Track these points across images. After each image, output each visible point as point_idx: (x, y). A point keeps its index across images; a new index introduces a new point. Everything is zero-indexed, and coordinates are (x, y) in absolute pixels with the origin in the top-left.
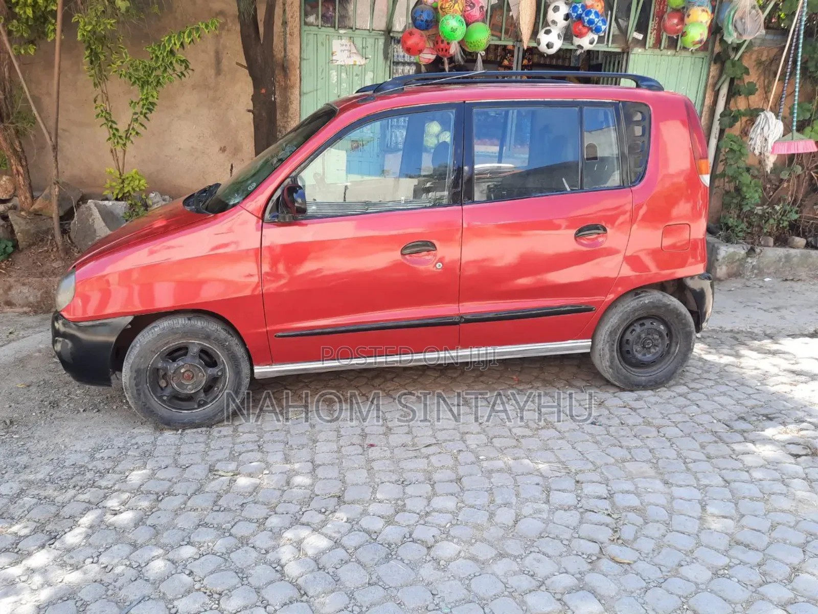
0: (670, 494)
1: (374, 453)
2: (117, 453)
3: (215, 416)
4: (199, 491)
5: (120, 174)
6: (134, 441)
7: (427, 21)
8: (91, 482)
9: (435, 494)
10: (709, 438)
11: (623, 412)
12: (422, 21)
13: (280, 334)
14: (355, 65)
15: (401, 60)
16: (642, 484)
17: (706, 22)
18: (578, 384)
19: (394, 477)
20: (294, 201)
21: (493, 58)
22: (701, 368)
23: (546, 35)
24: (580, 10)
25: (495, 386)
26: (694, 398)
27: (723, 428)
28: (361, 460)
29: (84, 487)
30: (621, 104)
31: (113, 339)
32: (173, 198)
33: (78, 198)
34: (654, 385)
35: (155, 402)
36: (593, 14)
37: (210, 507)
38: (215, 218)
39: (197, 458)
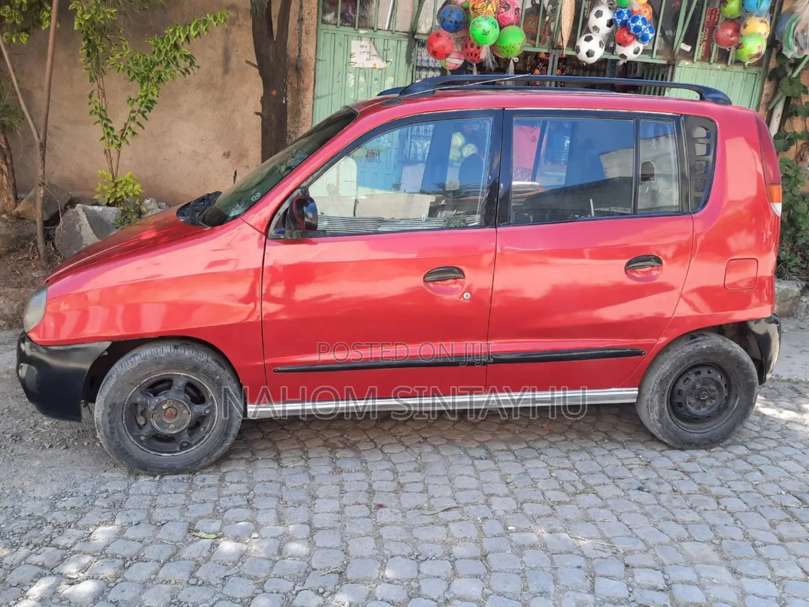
0: (741, 587)
1: (383, 516)
2: (82, 503)
3: (199, 461)
4: (174, 557)
5: (113, 177)
6: (103, 488)
7: (456, 22)
8: (48, 539)
9: (456, 575)
10: (779, 514)
11: (675, 476)
12: (451, 22)
13: (279, 368)
14: (374, 68)
15: (425, 64)
16: (706, 572)
17: (765, 34)
18: (619, 439)
19: (408, 550)
20: (303, 216)
21: (522, 68)
22: (760, 424)
23: (586, 42)
24: (626, 15)
25: (523, 436)
26: (756, 462)
27: (795, 503)
28: (368, 525)
29: (39, 545)
30: (683, 118)
31: (87, 366)
32: (169, 205)
33: (66, 201)
34: (708, 444)
35: (130, 442)
36: (640, 21)
37: (186, 580)
38: (211, 232)
39: (175, 514)
